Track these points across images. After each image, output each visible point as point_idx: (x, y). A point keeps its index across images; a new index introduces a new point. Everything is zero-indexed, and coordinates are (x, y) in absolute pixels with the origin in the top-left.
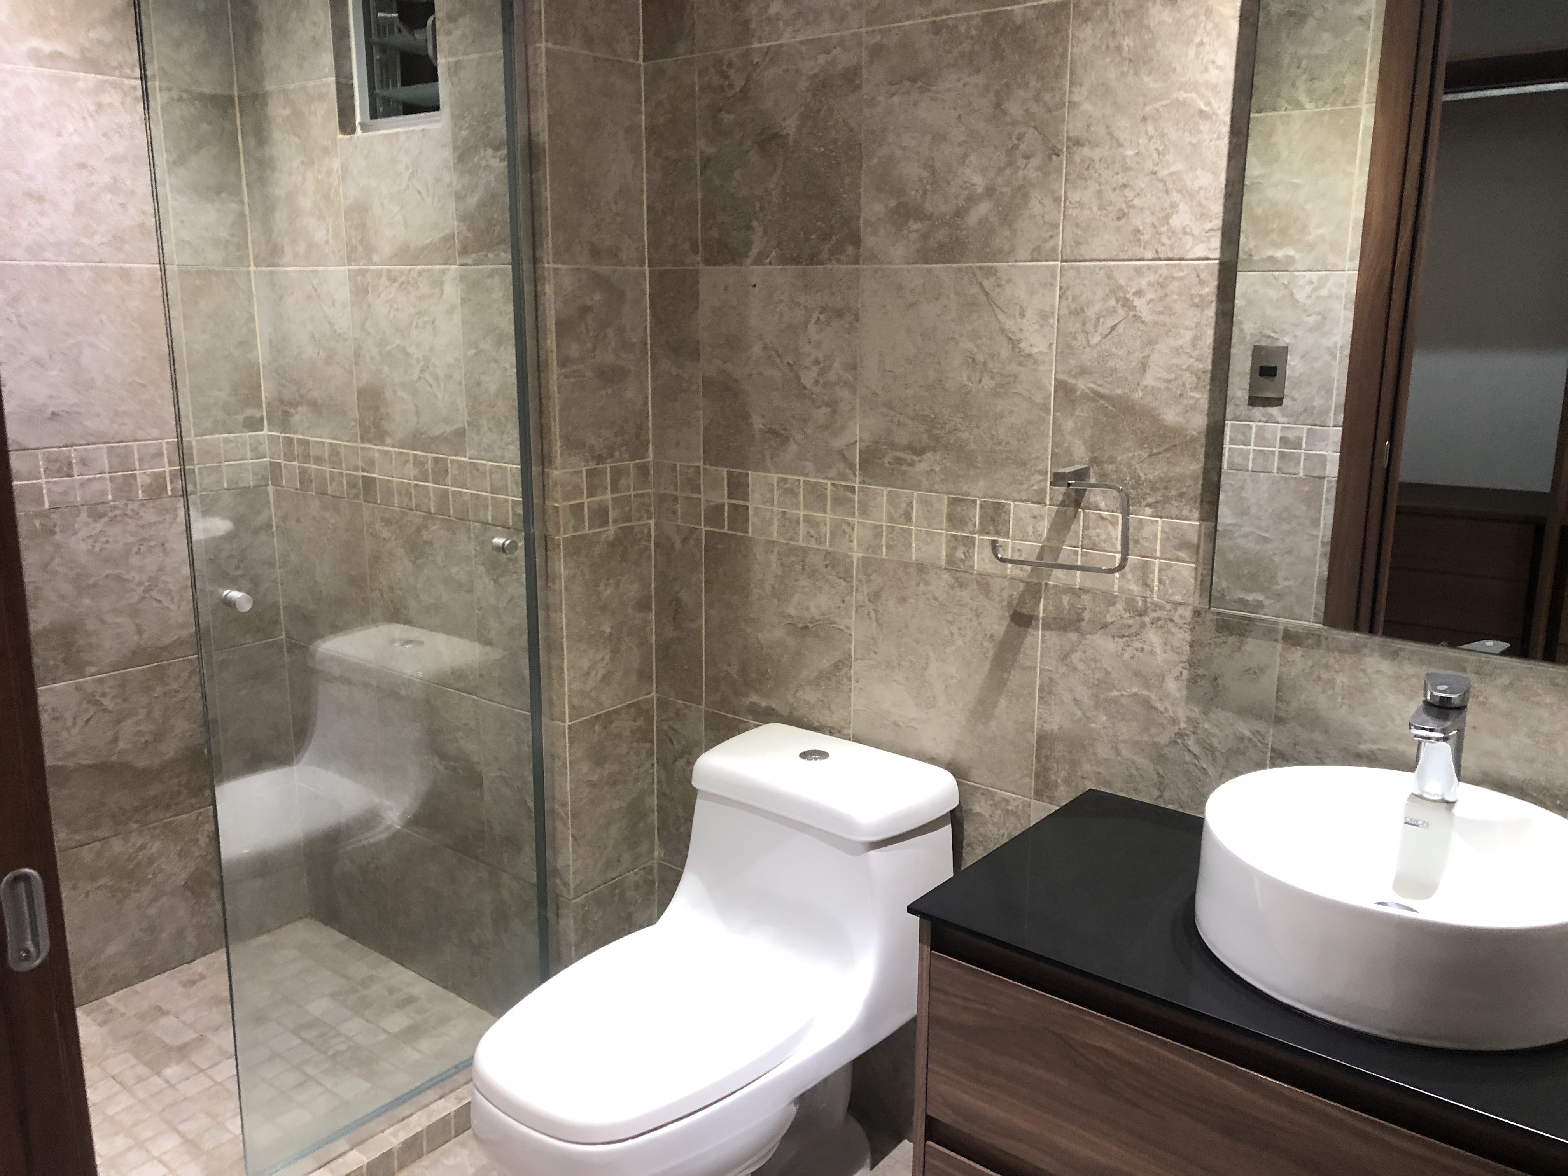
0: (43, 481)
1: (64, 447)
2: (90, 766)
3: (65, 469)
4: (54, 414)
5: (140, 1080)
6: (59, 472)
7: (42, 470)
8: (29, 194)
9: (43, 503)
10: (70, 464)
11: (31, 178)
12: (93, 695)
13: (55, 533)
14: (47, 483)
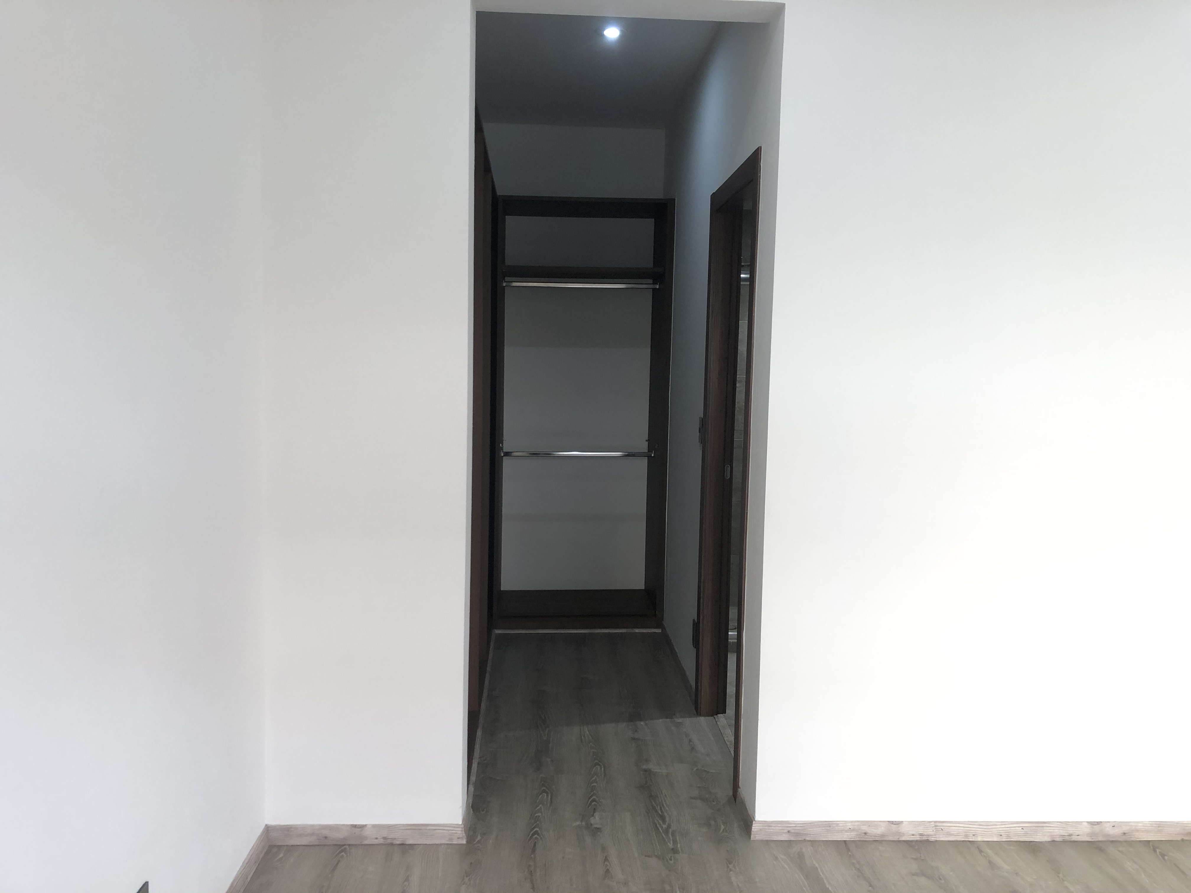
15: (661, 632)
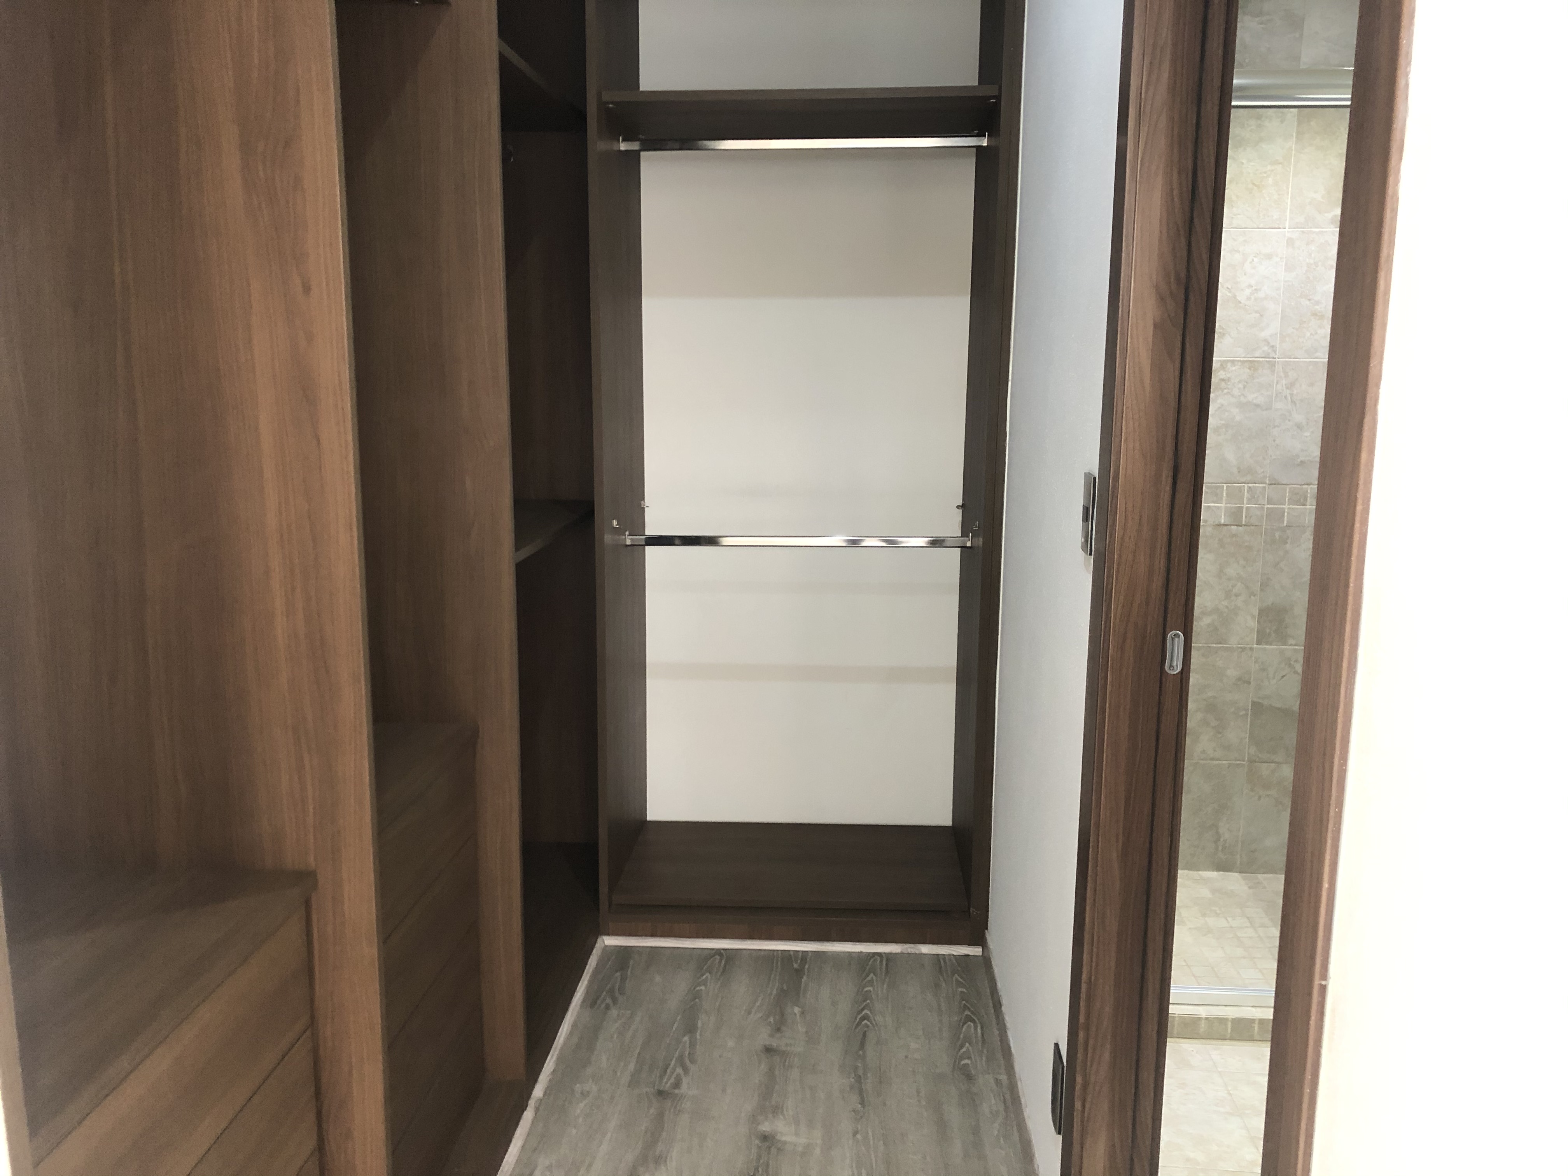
0: (1286, 506)
1: (1304, 485)
2: (1279, 709)
3: (1302, 500)
4: (1302, 462)
5: (1263, 926)
6: (1297, 503)
7: (1287, 499)
8: (1314, 314)
9: (1283, 522)
10: (1306, 497)
11: (1318, 303)
12: (1289, 659)
13: (1287, 543)
14: (1289, 508)
15: (981, 954)
